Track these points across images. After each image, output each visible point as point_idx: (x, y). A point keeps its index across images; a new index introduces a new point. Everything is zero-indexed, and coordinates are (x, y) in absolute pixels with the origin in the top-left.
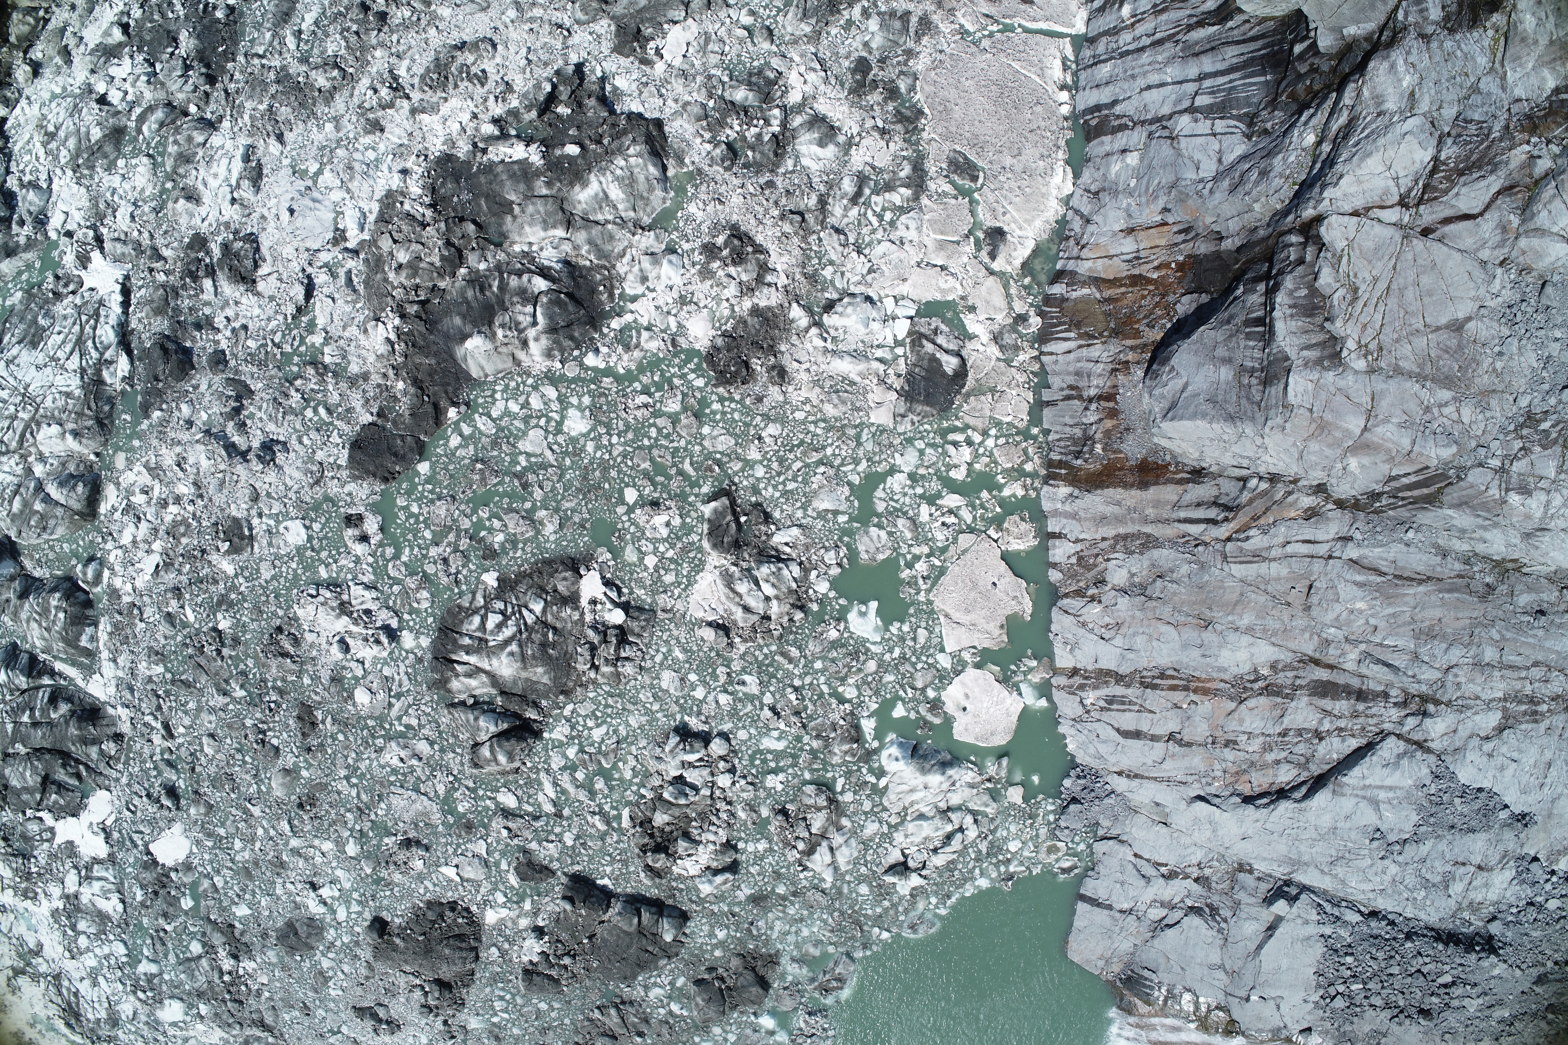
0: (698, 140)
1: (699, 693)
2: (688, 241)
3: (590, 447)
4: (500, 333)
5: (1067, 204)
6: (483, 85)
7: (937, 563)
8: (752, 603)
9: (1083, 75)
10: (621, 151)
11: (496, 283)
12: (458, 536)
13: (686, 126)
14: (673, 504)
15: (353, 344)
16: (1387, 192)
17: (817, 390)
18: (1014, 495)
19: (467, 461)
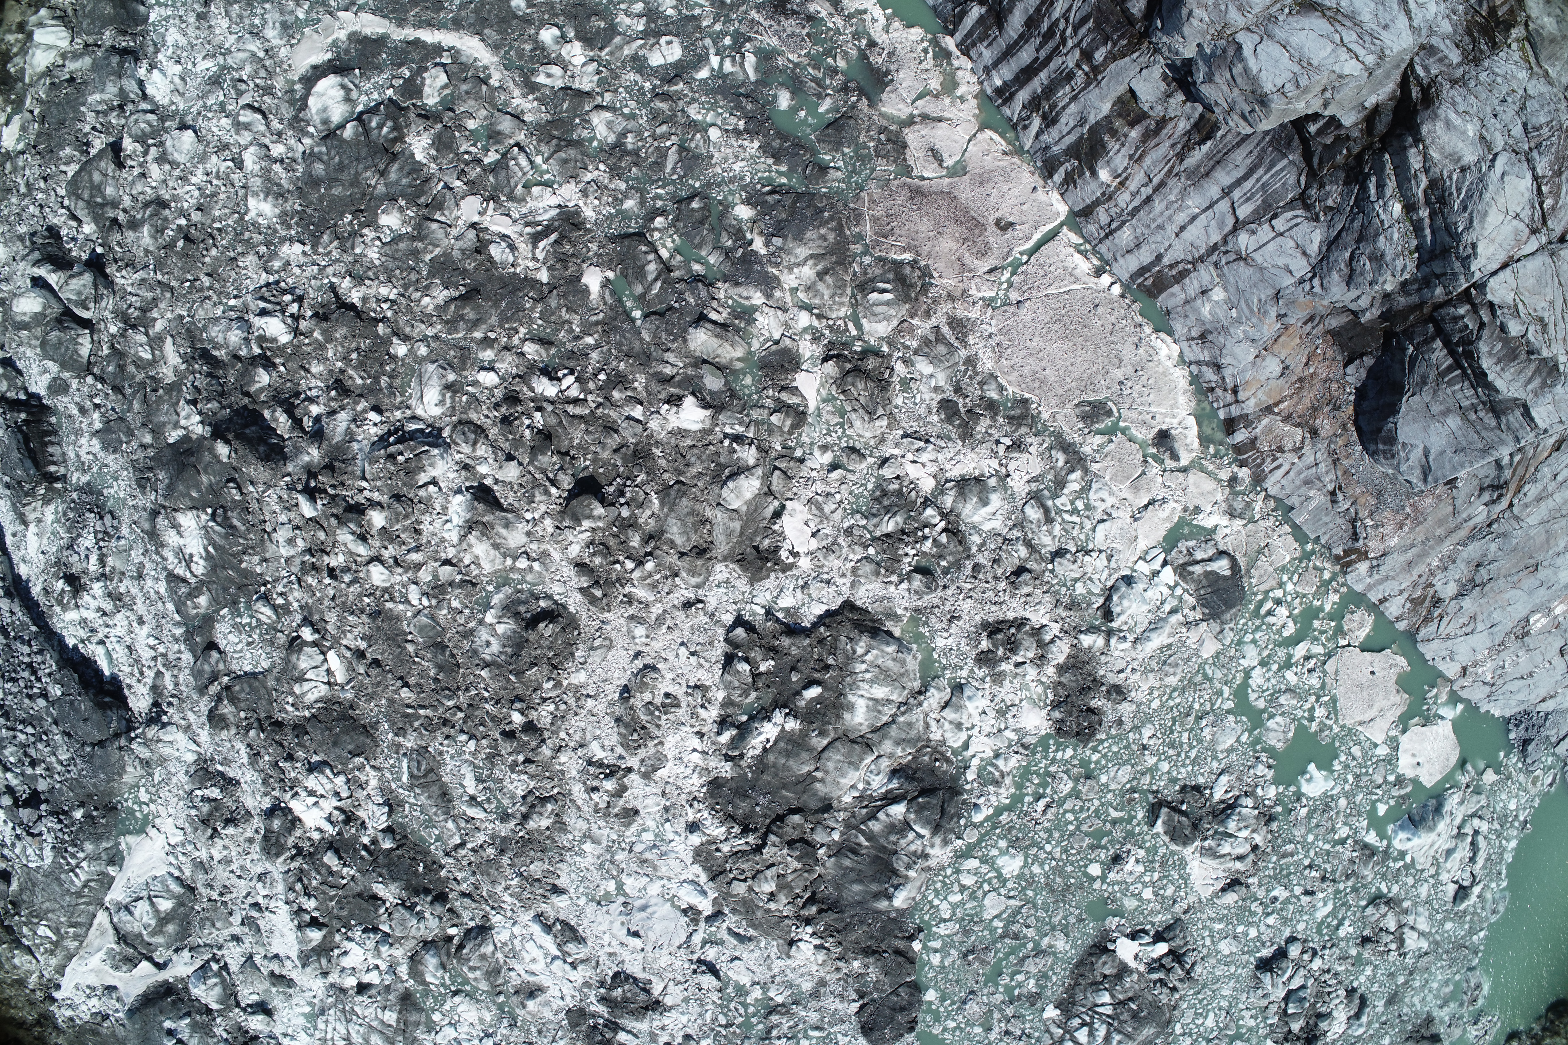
0: (892, 588)
1: (1253, 933)
2: (961, 668)
3: (1036, 869)
4: (912, 874)
5: (1184, 362)
6: (678, 706)
7: (1326, 698)
8: (1241, 851)
9: (1103, 248)
10: (851, 658)
11: (862, 839)
12: (1001, 1010)
13: (871, 587)
14: (1129, 846)
15: (788, 972)
16: (1517, 232)
17: (1151, 676)
18: (1334, 603)
19: (958, 962)
